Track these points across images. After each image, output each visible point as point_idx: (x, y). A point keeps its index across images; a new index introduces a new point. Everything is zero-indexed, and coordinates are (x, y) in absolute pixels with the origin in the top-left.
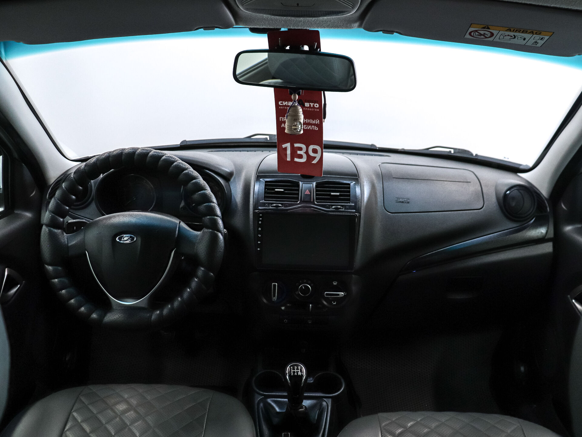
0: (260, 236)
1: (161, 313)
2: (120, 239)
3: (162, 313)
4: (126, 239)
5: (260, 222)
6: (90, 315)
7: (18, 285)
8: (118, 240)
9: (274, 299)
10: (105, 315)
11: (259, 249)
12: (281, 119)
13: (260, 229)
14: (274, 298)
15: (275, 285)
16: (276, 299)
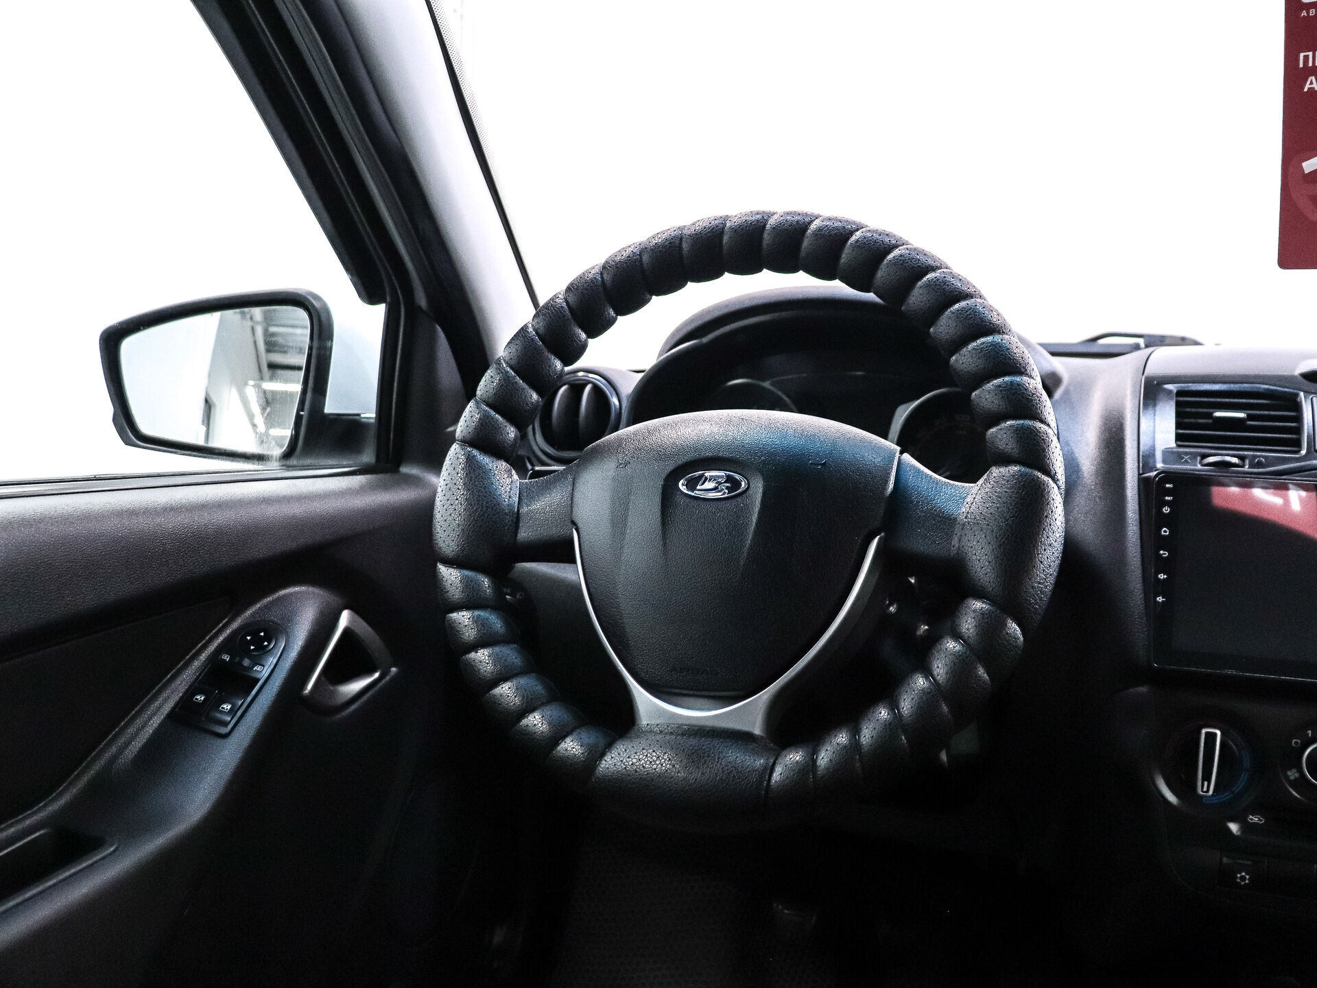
0: (1164, 553)
1: (811, 763)
2: (692, 484)
3: (814, 762)
4: (711, 485)
5: (1166, 510)
6: (557, 744)
7: (375, 671)
8: (683, 485)
9: (1205, 789)
10: (609, 746)
11: (1160, 599)
12: (1306, 58)
13: (1165, 532)
14: (1206, 783)
15: (1211, 738)
16: (1211, 792)
